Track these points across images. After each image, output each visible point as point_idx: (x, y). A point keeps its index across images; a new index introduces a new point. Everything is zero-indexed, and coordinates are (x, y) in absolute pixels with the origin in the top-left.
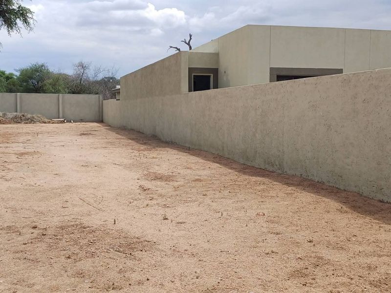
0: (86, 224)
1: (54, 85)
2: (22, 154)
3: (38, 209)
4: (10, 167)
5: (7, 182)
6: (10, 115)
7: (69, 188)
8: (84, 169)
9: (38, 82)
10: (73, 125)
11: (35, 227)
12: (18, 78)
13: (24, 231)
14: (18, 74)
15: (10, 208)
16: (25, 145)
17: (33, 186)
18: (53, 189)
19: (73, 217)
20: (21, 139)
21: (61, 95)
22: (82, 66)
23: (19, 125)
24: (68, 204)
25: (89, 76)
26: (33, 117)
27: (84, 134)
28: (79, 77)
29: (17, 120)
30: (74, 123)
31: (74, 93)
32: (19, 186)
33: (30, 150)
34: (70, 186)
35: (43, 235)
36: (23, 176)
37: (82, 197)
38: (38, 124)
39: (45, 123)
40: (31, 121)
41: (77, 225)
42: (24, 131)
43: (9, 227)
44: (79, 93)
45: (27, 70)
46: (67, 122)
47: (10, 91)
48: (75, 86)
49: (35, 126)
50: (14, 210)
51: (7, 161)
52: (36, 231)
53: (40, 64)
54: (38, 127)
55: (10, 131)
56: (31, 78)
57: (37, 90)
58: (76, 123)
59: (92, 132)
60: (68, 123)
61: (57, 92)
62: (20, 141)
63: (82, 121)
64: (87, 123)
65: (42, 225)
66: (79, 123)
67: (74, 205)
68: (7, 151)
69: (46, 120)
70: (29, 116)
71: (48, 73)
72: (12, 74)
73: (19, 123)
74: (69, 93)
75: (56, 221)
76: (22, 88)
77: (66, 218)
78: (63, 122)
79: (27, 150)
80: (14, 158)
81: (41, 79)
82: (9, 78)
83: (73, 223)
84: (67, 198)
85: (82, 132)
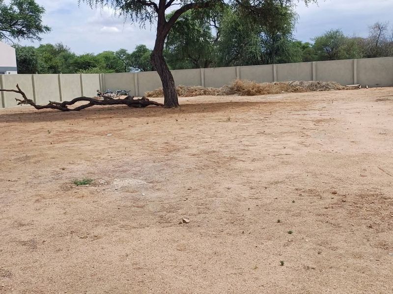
0: (387, 195)
1: (348, 50)
2: (319, 121)
3: (337, 176)
4: (309, 133)
5: (306, 148)
6: (307, 84)
7: (366, 156)
8: (382, 137)
9: (332, 49)
10: (368, 90)
11: (334, 193)
12: (314, 47)
13: (325, 195)
14: (313, 43)
15: (310, 172)
16: (321, 112)
17: (330, 153)
18: (350, 157)
19: (372, 186)
20: (318, 106)
21: (356, 60)
22: (379, 27)
23: (315, 92)
24: (366, 173)
25: (386, 37)
26: (328, 84)
27: (380, 100)
28: (375, 39)
29: (312, 88)
30: (369, 89)
31: (369, 57)
32: (317, 151)
33: (325, 117)
34: (368, 155)
35: (343, 201)
36: (320, 142)
37: (381, 166)
38: (333, 91)
39: (340, 90)
40: (326, 88)
41: (377, 195)
42: (320, 98)
43: (311, 191)
44: (375, 56)
45: (322, 38)
46: (361, 88)
47: (306, 60)
48: (371, 49)
49: (329, 93)
50: (315, 175)
51: (305, 127)
52: (336, 197)
53: (335, 30)
54: (333, 94)
55: (307, 99)
56: (325, 45)
57: (332, 57)
58: (372, 89)
59: (389, 98)
60: (363, 89)
61: (352, 57)
62: (316, 109)
63: (377, 85)
64: (383, 88)
65: (341, 191)
66: (375, 88)
67: (373, 175)
68: (304, 118)
69: (341, 87)
70: (324, 83)
71: (343, 38)
72: (308, 44)
73: (314, 90)
74: (364, 57)
75: (355, 189)
76: (317, 56)
77: (365, 186)
78: (357, 88)
79: (324, 117)
80: (311, 125)
81: (336, 46)
82: (305, 47)
83: (372, 193)
84: (365, 166)
85: (378, 98)
